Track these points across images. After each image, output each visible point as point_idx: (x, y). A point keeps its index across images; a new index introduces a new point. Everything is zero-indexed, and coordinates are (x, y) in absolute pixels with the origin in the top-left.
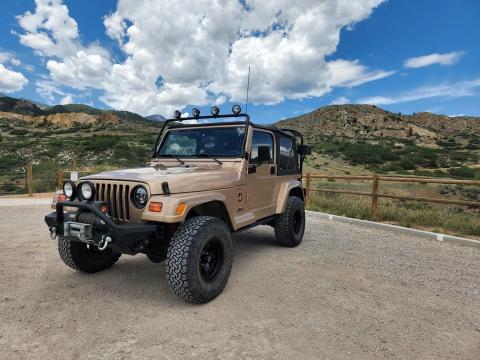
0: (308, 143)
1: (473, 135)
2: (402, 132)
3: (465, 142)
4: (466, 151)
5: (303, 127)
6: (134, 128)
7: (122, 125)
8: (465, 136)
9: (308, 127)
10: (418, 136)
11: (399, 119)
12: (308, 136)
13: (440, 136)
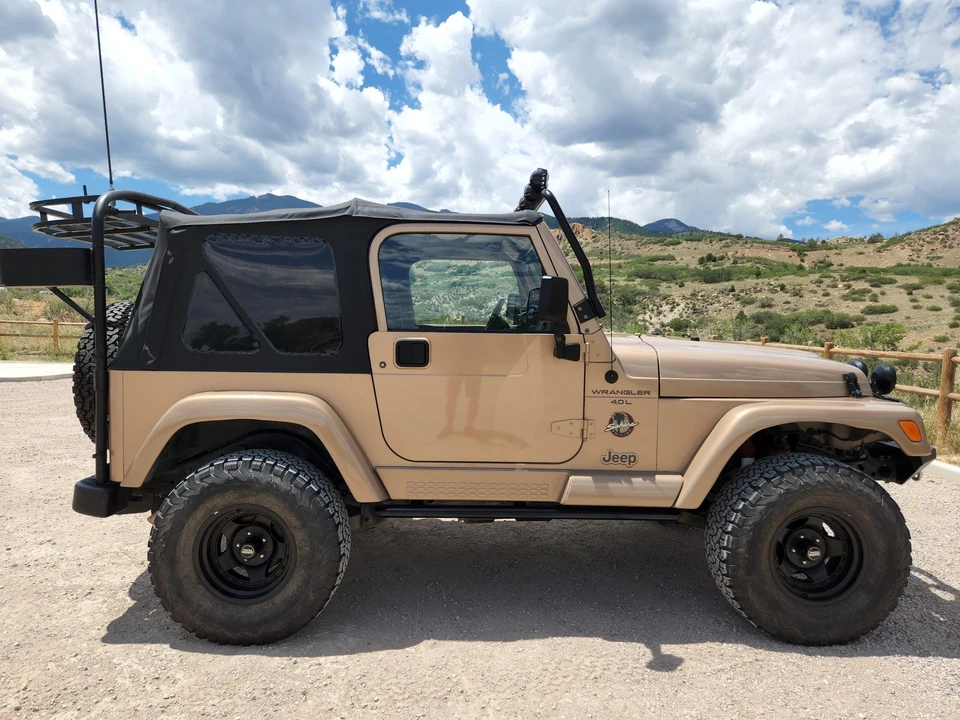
6: (619, 249)
7: (599, 244)
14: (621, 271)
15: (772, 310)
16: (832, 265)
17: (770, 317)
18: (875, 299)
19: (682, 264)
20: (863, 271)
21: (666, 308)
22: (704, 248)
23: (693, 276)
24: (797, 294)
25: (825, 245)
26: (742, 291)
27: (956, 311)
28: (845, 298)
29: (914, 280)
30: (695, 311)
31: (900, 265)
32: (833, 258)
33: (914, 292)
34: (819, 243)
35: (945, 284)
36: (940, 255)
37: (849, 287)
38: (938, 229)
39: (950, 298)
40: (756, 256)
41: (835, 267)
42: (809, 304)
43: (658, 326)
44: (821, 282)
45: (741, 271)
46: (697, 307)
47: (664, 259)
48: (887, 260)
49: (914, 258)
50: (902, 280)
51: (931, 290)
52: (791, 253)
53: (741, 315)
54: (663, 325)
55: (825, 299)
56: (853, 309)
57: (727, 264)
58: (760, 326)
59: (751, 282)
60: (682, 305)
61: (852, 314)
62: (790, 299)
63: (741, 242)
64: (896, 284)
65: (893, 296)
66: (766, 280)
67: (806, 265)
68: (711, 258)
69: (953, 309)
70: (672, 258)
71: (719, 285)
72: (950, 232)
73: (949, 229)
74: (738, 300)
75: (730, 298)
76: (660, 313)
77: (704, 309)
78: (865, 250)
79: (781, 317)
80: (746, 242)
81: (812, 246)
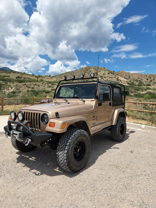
1: (140, 80)
2: (115, 78)
3: (137, 83)
4: (137, 87)
8: (137, 81)
10: (121, 81)
11: (114, 74)
13: (128, 81)
15: (34, 89)
17: (34, 91)
18: (53, 87)
19: (12, 78)
20: (50, 82)
21: (10, 88)
22: (17, 75)
23: (15, 81)
25: (41, 76)
26: (28, 85)
28: (48, 87)
30: (17, 89)
31: (55, 81)
32: (43, 79)
37: (48, 85)
38: (60, 75)
40: (28, 77)
41: (44, 81)
42: (41, 88)
43: (8, 93)
44: (43, 84)
45: (26, 81)
47: (7, 76)
48: (53, 80)
49: (57, 80)
50: (56, 84)
52: (35, 78)
53: (28, 90)
54: (9, 92)
55: (44, 87)
56: (49, 89)
57: (23, 79)
58: (32, 93)
59: (29, 83)
60: (14, 88)
62: (38, 87)
66: (32, 83)
67: (38, 80)
68: (18, 77)
69: (65, 90)
70: (9, 77)
71: (22, 83)
72: (62, 76)
74: (27, 87)
75: (25, 86)
76: (8, 90)
77: (19, 89)
78: (49, 78)
79: (36, 91)
80: (26, 74)
81: (39, 76)
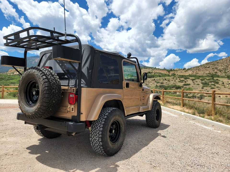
0: (225, 75)
5: (222, 66)
9: (225, 66)
12: (225, 70)
14: (129, 75)
15: (163, 84)
16: (175, 74)
17: (163, 86)
18: (185, 82)
20: (183, 76)
22: (148, 70)
24: (169, 81)
25: (174, 70)
26: (157, 80)
27: (203, 85)
28: (179, 82)
29: (193, 78)
31: (190, 75)
32: (176, 73)
33: (194, 81)
34: (173, 70)
35: (200, 79)
36: (198, 73)
37: (180, 79)
38: (197, 67)
39: (201, 82)
40: (159, 72)
41: (176, 75)
42: (171, 83)
44: (174, 78)
45: (156, 76)
46: (147, 84)
48: (187, 74)
49: (193, 73)
50: (191, 78)
51: (197, 80)
52: (167, 72)
53: (157, 86)
55: (175, 82)
56: (181, 84)
57: (153, 74)
58: (161, 88)
59: (158, 78)
61: (181, 86)
62: (167, 82)
63: (156, 69)
64: (190, 79)
65: (189, 81)
66: (162, 78)
67: (170, 74)
68: (149, 73)
69: (202, 84)
71: (151, 79)
72: (200, 68)
73: (200, 67)
74: (156, 82)
75: (154, 82)
77: (148, 84)
78: (182, 71)
79: (165, 86)
80: (157, 69)
81: (171, 70)
